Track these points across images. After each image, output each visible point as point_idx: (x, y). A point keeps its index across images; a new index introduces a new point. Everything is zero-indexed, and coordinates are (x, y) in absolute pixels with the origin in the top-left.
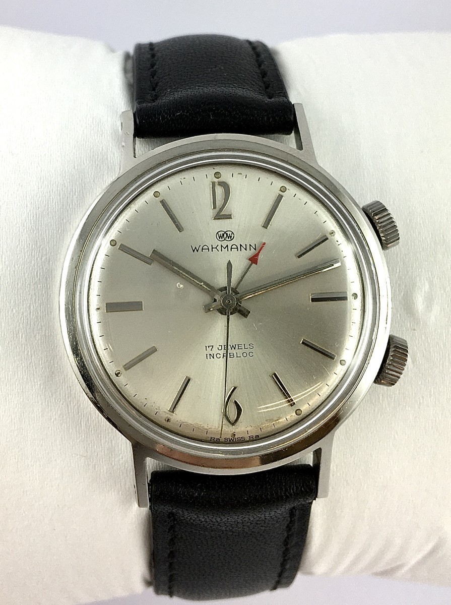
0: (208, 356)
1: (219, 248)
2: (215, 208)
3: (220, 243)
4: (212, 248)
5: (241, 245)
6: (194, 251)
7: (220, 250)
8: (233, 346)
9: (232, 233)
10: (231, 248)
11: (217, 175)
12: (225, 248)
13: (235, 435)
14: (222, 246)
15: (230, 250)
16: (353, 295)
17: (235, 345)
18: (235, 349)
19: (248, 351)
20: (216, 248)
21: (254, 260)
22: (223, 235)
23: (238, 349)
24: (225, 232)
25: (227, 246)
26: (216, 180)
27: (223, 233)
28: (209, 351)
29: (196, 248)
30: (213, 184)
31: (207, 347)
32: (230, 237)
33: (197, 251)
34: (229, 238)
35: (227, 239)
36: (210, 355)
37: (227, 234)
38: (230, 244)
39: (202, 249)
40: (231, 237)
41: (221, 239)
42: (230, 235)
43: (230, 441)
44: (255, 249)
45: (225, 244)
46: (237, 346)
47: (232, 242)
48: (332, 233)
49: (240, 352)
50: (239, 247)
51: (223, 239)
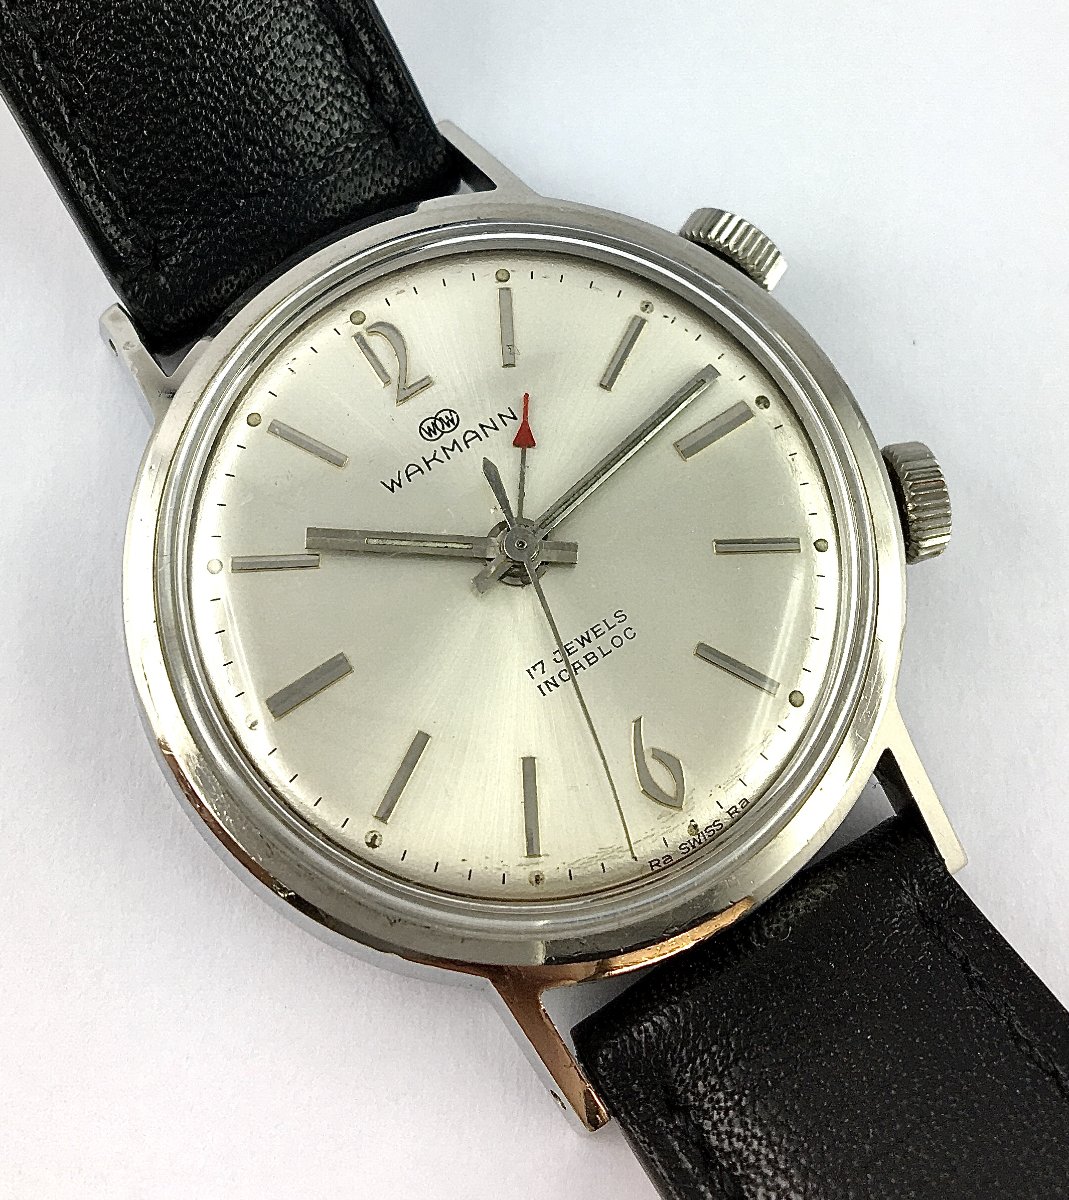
0: (544, 687)
1: (441, 455)
2: (387, 383)
3: (436, 445)
4: (427, 463)
5: (482, 426)
6: (392, 490)
7: (444, 458)
8: (583, 638)
9: (450, 411)
10: (466, 442)
11: (357, 318)
12: (453, 450)
13: (696, 826)
14: (444, 449)
15: (464, 447)
16: (758, 403)
17: (587, 633)
18: (589, 641)
19: (618, 631)
20: (434, 459)
21: (524, 439)
22: (434, 424)
23: (597, 637)
24: (435, 418)
25: (455, 442)
27: (433, 420)
28: (540, 678)
29: (393, 481)
30: (359, 338)
31: (532, 670)
32: (452, 422)
33: (400, 485)
34: (449, 426)
35: (447, 429)
36: (546, 682)
37: (440, 419)
38: (458, 435)
39: (408, 476)
40: (452, 421)
41: (434, 437)
42: (447, 418)
43: (694, 847)
44: (515, 418)
45: (447, 440)
47: (461, 430)
48: (647, 306)
49: (604, 642)
50: (479, 431)
51: (439, 433)
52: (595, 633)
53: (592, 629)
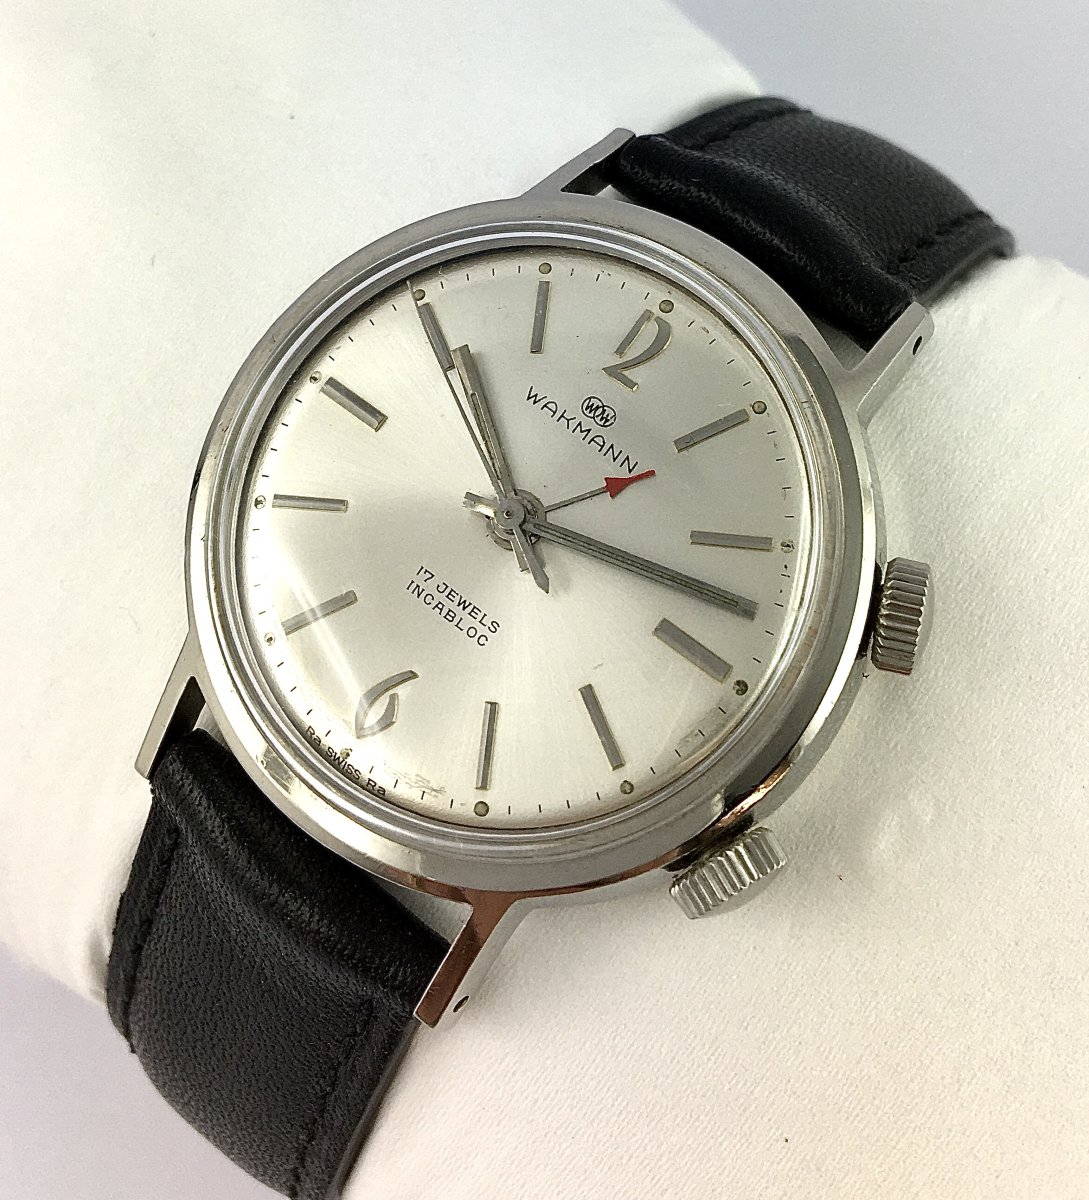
0: (414, 585)
2: (620, 351)
3: (581, 417)
5: (612, 447)
8: (465, 602)
9: (615, 416)
10: (592, 440)
11: (668, 306)
12: (582, 431)
13: (348, 755)
14: (580, 424)
16: (738, 683)
17: (470, 604)
18: (464, 608)
19: (481, 630)
20: (568, 420)
21: (615, 487)
22: (598, 407)
23: (470, 614)
24: (604, 406)
25: (589, 431)
26: (656, 311)
27: (601, 405)
28: (419, 580)
29: (536, 395)
30: (647, 316)
31: (424, 570)
32: (605, 422)
33: (535, 402)
34: (601, 420)
35: (598, 420)
36: (418, 586)
37: (604, 411)
39: (545, 406)
40: (607, 421)
41: (587, 412)
42: (608, 416)
43: (334, 760)
45: (588, 423)
46: (471, 607)
47: (602, 431)
48: (788, 546)
49: (468, 622)
51: (591, 415)
52: (472, 611)
53: (475, 607)
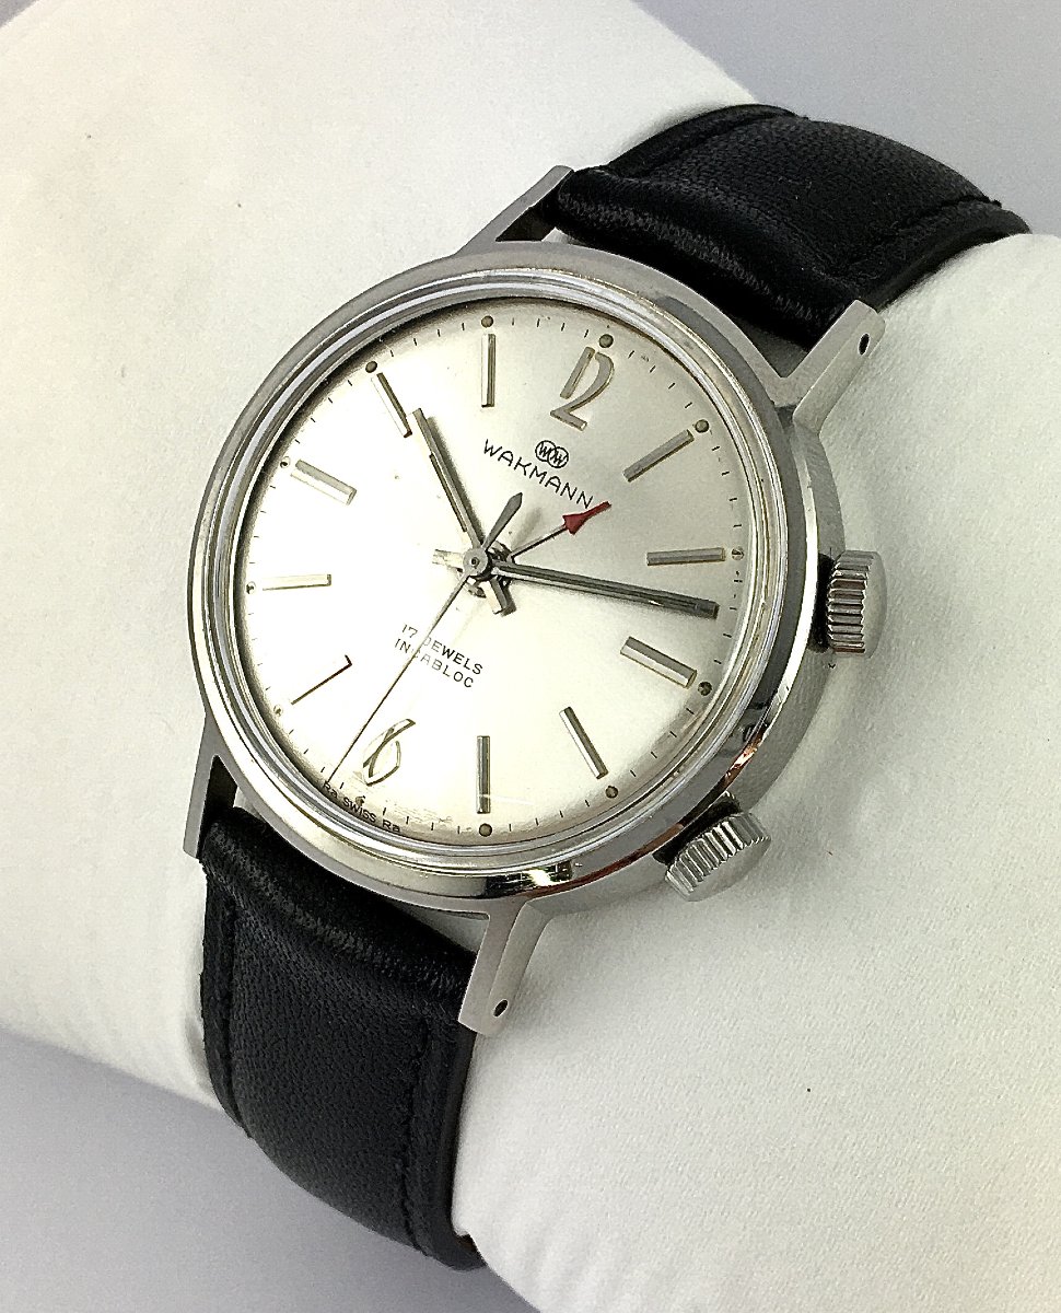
0: (401, 642)
1: (529, 470)
3: (535, 462)
4: (518, 463)
5: (568, 485)
6: (486, 451)
7: (528, 473)
8: (449, 650)
9: (567, 456)
10: (549, 482)
11: (606, 340)
12: (538, 476)
13: (363, 801)
14: (535, 469)
15: (545, 482)
16: (702, 685)
17: (454, 651)
18: (449, 656)
19: (467, 673)
20: (524, 467)
21: (574, 523)
22: (551, 450)
23: (454, 661)
24: (556, 448)
25: (545, 473)
26: (597, 348)
27: (553, 447)
28: (405, 637)
29: (492, 448)
30: (590, 353)
31: (408, 627)
32: (559, 463)
33: (492, 454)
34: (555, 461)
35: (552, 462)
36: (405, 643)
37: (557, 453)
38: (552, 472)
39: (502, 456)
40: (561, 461)
42: (560, 456)
44: (587, 506)
45: (543, 467)
46: (455, 654)
47: (556, 472)
48: (738, 553)
49: (454, 668)
50: (562, 487)
51: (545, 458)
52: (457, 657)
53: (458, 654)
